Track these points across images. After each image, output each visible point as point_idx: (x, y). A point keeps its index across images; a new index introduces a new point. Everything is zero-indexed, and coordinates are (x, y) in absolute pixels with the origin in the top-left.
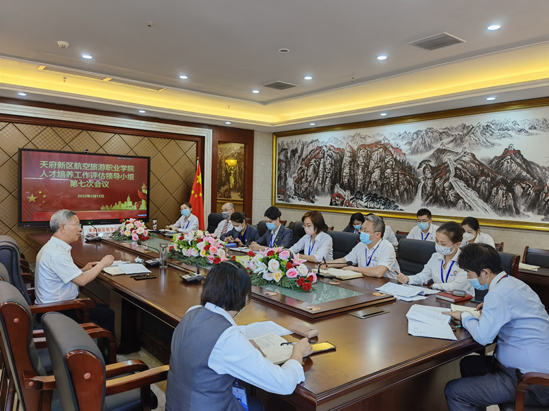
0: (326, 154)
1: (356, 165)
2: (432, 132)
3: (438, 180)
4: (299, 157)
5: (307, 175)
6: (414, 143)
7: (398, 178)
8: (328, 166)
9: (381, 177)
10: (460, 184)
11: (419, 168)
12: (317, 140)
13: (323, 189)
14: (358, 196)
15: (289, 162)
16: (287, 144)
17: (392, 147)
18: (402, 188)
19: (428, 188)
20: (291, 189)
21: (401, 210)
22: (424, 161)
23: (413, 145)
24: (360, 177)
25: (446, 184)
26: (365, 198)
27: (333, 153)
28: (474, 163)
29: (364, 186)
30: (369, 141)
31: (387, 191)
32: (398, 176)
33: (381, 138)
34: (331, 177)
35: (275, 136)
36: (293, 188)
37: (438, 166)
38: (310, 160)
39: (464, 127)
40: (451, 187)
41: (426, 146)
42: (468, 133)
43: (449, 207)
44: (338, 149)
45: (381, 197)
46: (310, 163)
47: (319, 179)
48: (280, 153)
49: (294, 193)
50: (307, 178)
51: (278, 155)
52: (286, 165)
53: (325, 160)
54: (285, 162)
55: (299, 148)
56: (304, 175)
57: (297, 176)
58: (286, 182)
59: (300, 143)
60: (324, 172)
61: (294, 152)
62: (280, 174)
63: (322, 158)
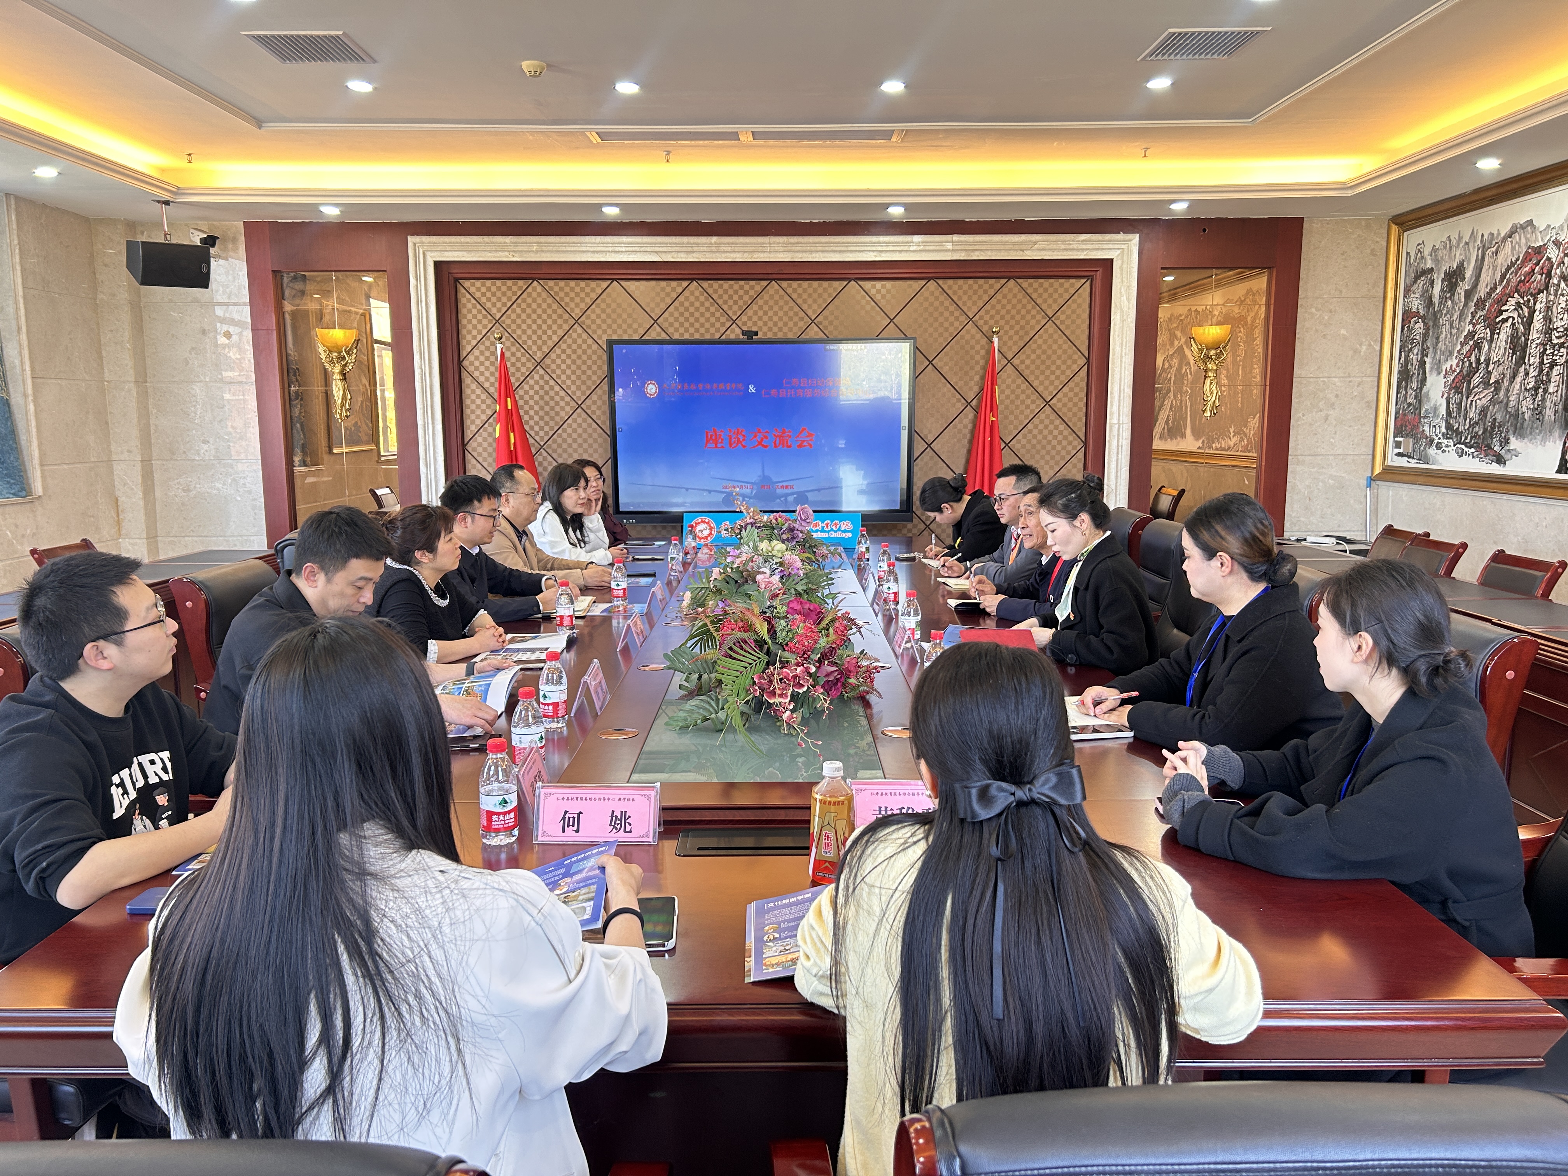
0: (1557, 272)
4: (1468, 294)
5: (1488, 361)
8: (1560, 322)
12: (1530, 223)
13: (1538, 412)
15: (1436, 316)
16: (1434, 250)
20: (1436, 415)
35: (1395, 228)
36: (1443, 411)
38: (1502, 300)
46: (1501, 312)
47: (1527, 374)
48: (1412, 285)
49: (1443, 430)
50: (1489, 373)
51: (1405, 297)
52: (1427, 329)
53: (1552, 298)
54: (1424, 318)
55: (1469, 264)
56: (1478, 361)
57: (1457, 366)
58: (1421, 389)
59: (1475, 241)
60: (1544, 345)
61: (1453, 277)
62: (1407, 361)
63: (1540, 291)
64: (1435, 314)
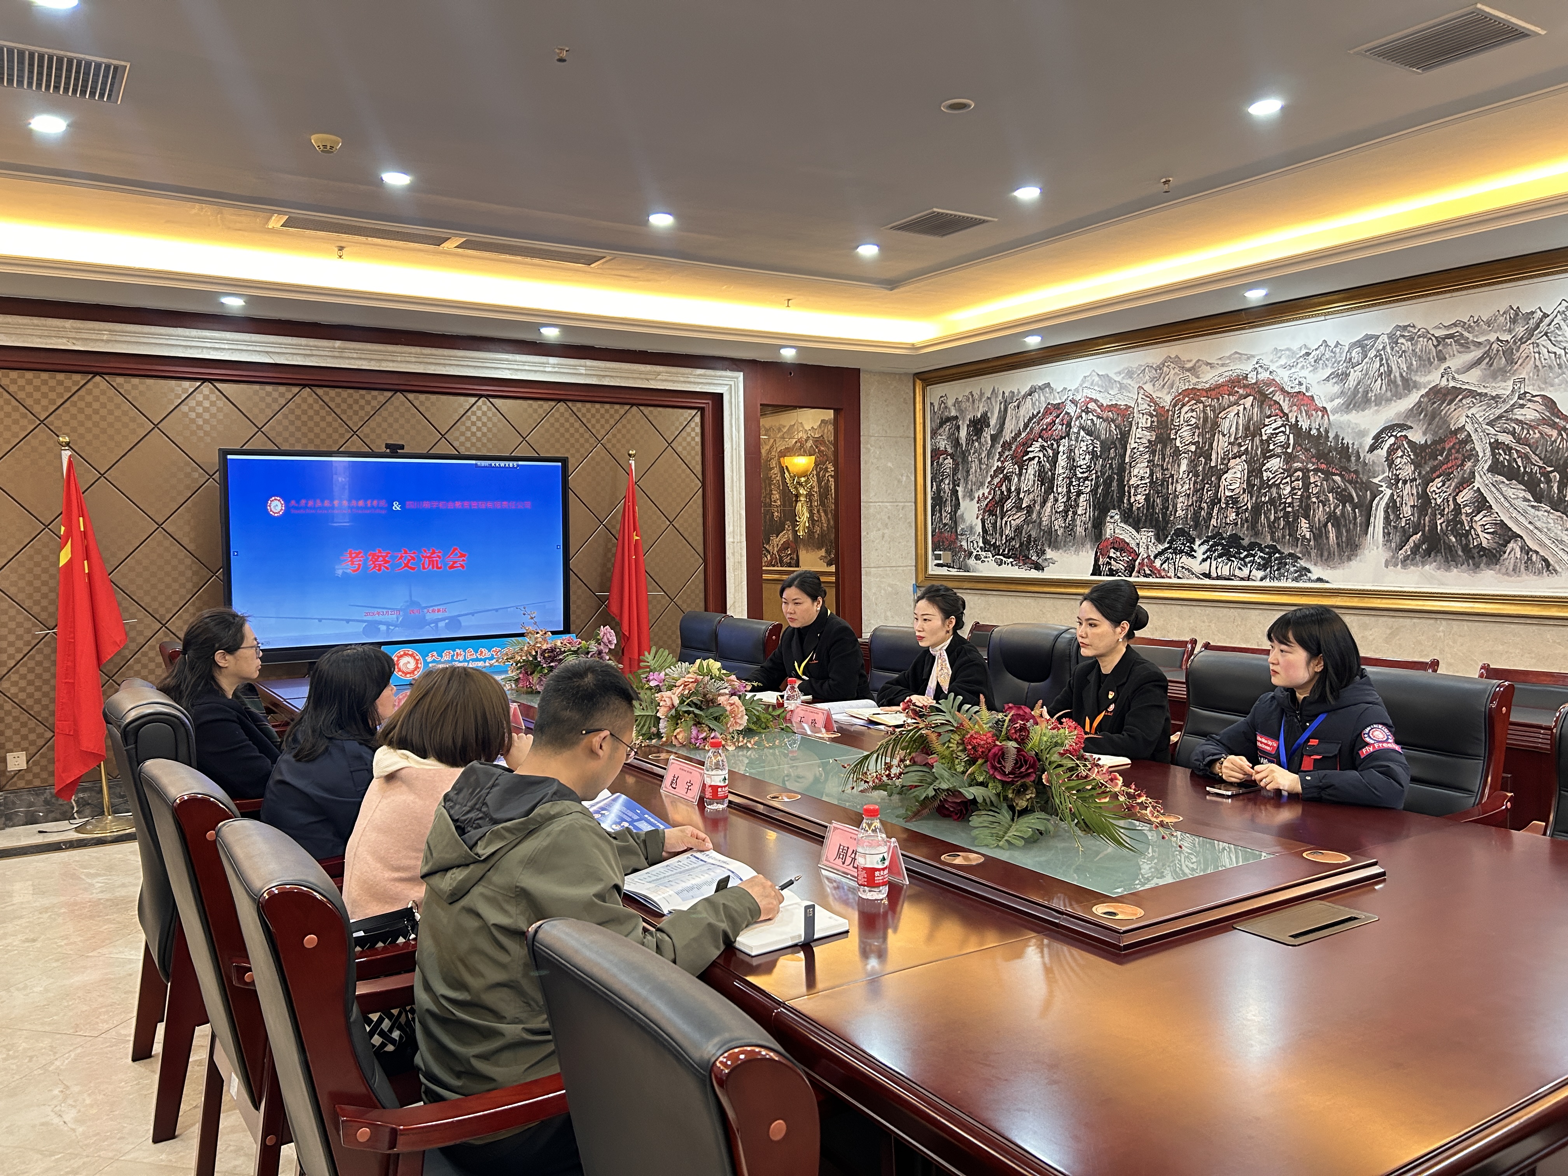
0: (1075, 424)
1: (1168, 451)
2: (1411, 339)
3: (1438, 482)
4: (994, 438)
5: (1018, 491)
6: (1355, 375)
7: (1306, 485)
8: (1083, 461)
9: (1250, 485)
10: (1509, 492)
11: (1372, 449)
12: (1048, 385)
13: (1070, 529)
14: (1178, 544)
15: (964, 455)
16: (957, 403)
17: (1283, 390)
18: (1320, 514)
19: (1407, 511)
20: (972, 532)
21: (1319, 580)
22: (1389, 429)
23: (1352, 381)
24: (1183, 487)
25: (1465, 496)
26: (1200, 550)
27: (1098, 422)
28: (1554, 425)
29: (1196, 514)
30: (1209, 378)
31: (1272, 526)
32: (1305, 479)
33: (1246, 367)
34: (1094, 491)
35: (919, 382)
36: (979, 529)
37: (1434, 442)
38: (1027, 444)
39: (1516, 317)
40: (1481, 504)
41: (1392, 383)
42: (1531, 333)
43: (1477, 566)
44: (1112, 407)
45: (1252, 546)
46: (1027, 453)
47: (1056, 500)
48: (937, 430)
49: (981, 544)
50: (1021, 500)
51: (932, 438)
52: (956, 465)
53: (1074, 443)
54: (952, 456)
55: (992, 413)
56: (1009, 490)
57: (989, 493)
58: (956, 512)
59: (997, 397)
60: (1070, 479)
61: (978, 425)
62: (939, 490)
63: (1062, 438)
64: (963, 453)
